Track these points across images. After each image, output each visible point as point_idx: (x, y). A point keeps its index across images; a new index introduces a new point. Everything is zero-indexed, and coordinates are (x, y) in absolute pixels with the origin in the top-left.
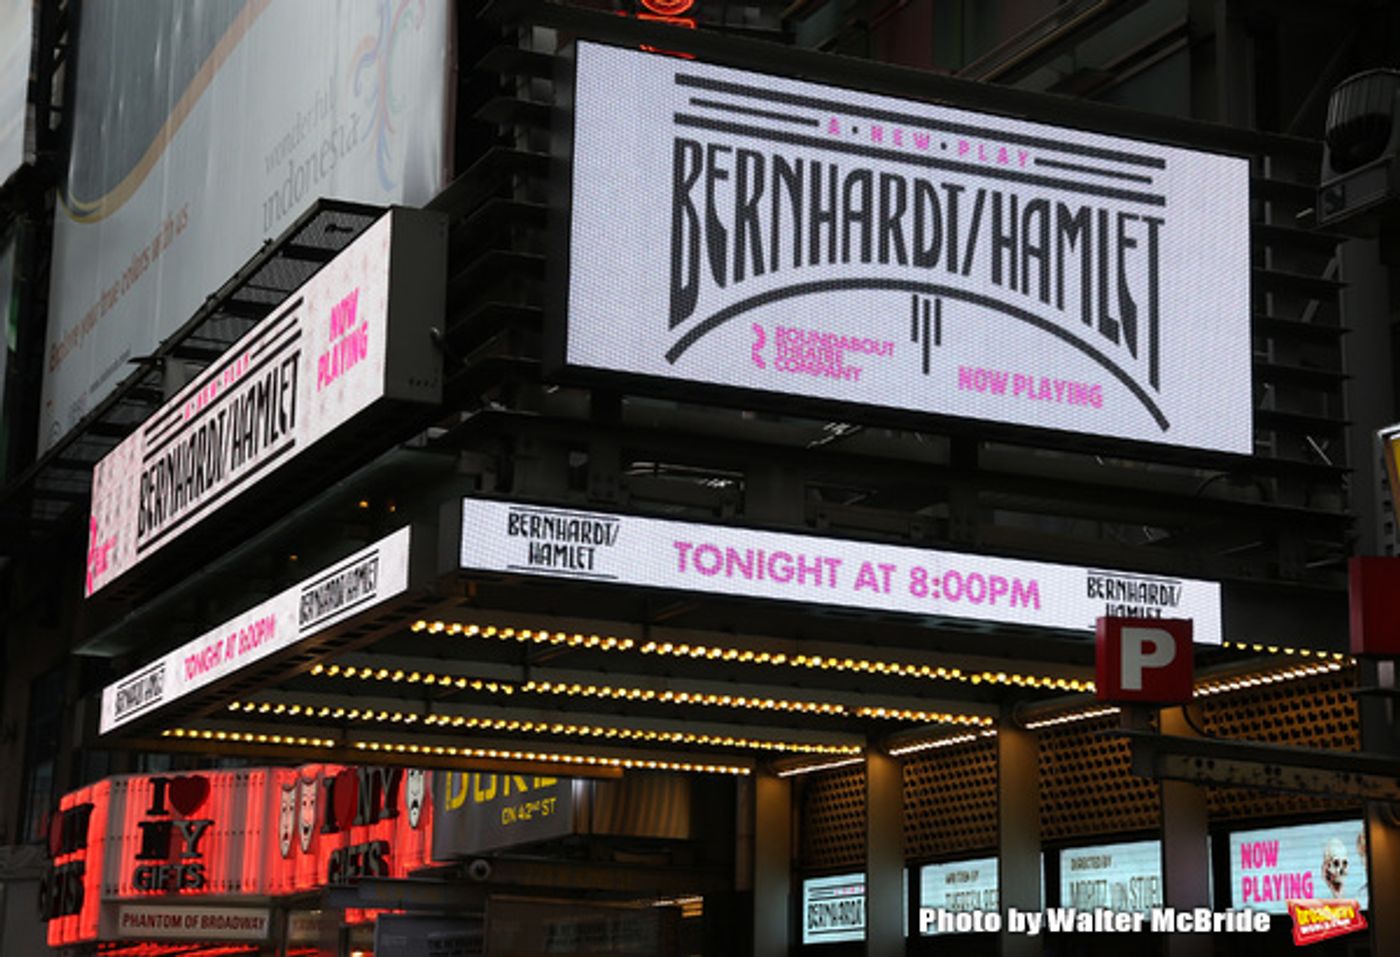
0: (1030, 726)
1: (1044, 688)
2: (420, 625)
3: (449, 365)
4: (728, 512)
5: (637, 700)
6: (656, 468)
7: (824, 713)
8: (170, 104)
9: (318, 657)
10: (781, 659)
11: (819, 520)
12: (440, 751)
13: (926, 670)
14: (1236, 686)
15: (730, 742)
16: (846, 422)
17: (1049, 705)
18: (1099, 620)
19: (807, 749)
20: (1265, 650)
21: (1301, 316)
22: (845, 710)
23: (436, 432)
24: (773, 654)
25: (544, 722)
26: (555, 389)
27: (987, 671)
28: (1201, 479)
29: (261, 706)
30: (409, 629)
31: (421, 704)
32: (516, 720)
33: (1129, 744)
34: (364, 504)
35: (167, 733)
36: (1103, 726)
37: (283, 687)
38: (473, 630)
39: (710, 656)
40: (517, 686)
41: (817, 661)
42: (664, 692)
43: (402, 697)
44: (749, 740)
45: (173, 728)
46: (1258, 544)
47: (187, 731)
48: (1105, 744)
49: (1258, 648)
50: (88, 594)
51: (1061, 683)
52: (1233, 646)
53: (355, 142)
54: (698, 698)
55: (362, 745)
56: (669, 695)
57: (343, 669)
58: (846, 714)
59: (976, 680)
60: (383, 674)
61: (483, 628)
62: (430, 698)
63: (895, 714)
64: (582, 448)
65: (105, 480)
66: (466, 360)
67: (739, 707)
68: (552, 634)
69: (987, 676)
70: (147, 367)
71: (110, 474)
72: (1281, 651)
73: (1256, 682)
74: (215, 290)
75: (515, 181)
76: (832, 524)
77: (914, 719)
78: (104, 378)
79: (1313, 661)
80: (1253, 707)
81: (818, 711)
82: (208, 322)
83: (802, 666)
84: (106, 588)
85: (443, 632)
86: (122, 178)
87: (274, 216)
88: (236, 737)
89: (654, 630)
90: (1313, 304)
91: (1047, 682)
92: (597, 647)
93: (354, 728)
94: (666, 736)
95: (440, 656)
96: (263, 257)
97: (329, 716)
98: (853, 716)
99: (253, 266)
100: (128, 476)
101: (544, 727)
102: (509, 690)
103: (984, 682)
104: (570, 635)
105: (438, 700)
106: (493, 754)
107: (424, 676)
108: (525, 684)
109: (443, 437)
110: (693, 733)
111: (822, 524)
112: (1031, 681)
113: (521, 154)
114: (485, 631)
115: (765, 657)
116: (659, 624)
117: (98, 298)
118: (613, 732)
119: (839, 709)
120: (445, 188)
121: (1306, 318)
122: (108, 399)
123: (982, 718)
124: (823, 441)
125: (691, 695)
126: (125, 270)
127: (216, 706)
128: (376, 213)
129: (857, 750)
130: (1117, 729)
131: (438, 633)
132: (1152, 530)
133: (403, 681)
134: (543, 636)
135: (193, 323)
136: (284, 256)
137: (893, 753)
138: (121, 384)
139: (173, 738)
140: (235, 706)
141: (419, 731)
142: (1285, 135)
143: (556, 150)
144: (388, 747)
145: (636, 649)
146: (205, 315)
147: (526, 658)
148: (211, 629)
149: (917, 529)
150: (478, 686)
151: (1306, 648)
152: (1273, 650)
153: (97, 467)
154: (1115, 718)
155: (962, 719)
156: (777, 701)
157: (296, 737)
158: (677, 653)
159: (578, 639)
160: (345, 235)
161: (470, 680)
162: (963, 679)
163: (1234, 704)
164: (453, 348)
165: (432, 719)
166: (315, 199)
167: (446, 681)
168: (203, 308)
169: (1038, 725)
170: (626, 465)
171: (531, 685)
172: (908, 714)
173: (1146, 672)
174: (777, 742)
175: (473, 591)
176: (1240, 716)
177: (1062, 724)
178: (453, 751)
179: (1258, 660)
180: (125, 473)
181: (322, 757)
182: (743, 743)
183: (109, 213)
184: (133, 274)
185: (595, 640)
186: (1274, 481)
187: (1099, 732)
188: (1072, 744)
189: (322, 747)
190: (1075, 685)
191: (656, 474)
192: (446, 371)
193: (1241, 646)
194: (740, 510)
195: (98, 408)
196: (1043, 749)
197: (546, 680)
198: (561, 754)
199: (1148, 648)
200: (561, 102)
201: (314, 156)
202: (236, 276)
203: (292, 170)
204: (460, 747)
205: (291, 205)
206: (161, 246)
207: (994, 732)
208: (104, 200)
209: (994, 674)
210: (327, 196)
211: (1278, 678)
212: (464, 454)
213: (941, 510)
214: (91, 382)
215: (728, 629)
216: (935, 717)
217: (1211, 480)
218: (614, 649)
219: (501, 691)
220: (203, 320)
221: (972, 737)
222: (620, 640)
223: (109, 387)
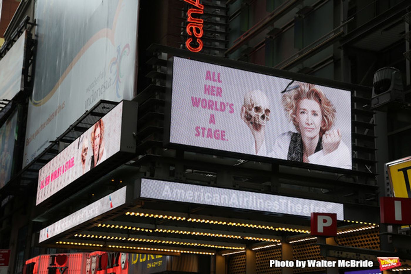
0: (290, 242)
1: (295, 232)
2: (128, 213)
3: (138, 143)
4: (212, 183)
5: (186, 234)
6: (193, 171)
7: (235, 238)
8: (60, 74)
9: (100, 222)
10: (225, 223)
11: (236, 185)
12: (131, 248)
13: (263, 227)
14: (346, 232)
15: (210, 246)
16: (244, 159)
17: (295, 237)
18: (311, 214)
19: (230, 248)
20: (355, 223)
21: (364, 133)
22: (241, 237)
23: (132, 162)
24: (223, 222)
25: (160, 240)
26: (166, 149)
27: (280, 227)
28: (338, 176)
29: (83, 235)
30: (125, 214)
31: (127, 235)
32: (152, 239)
33: (320, 247)
34: (113, 180)
35: (57, 243)
36: (312, 242)
37: (89, 230)
38: (142, 215)
39: (206, 222)
40: (153, 230)
41: (234, 224)
42: (193, 232)
43: (122, 233)
44: (215, 245)
45: (59, 241)
46: (352, 194)
47: (63, 242)
48: (313, 247)
49: (353, 222)
50: (37, 204)
51: (300, 231)
52: (346, 221)
53: (110, 85)
54: (202, 234)
55: (110, 246)
56: (194, 233)
57: (106, 225)
58: (241, 238)
59: (277, 229)
60: (117, 226)
61: (145, 214)
62: (129, 233)
63: (254, 239)
64: (173, 165)
65: (42, 174)
66: (142, 142)
67: (213, 236)
68: (164, 216)
69: (280, 229)
70: (54, 143)
71: (44, 172)
72: (359, 223)
73: (352, 231)
74: (72, 124)
75: (156, 93)
76: (240, 187)
77: (259, 240)
78: (41, 147)
79: (368, 225)
80: (351, 238)
81: (234, 238)
82: (70, 132)
83: (231, 225)
84: (42, 203)
85: (134, 215)
86: (47, 95)
87: (88, 105)
88: (76, 244)
89: (191, 215)
90: (367, 130)
91: (296, 230)
92: (176, 220)
93: (108, 241)
94: (193, 244)
95: (133, 222)
96: (85, 115)
97: (102, 238)
98: (243, 239)
99: (82, 118)
100: (49, 172)
101: (160, 241)
102: (151, 231)
103: (279, 230)
104: (168, 216)
105: (132, 234)
106: (145, 249)
107: (128, 227)
108: (155, 230)
109: (134, 163)
110: (200, 244)
111: (237, 187)
112: (291, 230)
113: (158, 86)
114: (146, 215)
115: (221, 223)
116: (192, 213)
117: (40, 126)
118: (178, 243)
119: (240, 237)
120: (134, 98)
121: (365, 133)
122: (42, 153)
123: (278, 240)
124: (238, 164)
125: (200, 233)
126: (48, 119)
127: (71, 235)
128: (116, 104)
129: (244, 248)
130: (316, 243)
131: (133, 215)
132: (324, 190)
133: (122, 228)
134: (161, 216)
135: (66, 133)
136: (91, 115)
137: (253, 249)
138: (46, 149)
139: (59, 244)
140: (76, 235)
141: (126, 243)
142: (359, 85)
143: (168, 85)
144: (117, 247)
145: (186, 220)
146: (69, 130)
147: (156, 222)
148: (70, 214)
149: (262, 188)
150: (143, 230)
151: (366, 222)
152: (357, 222)
153: (40, 170)
154: (315, 240)
155: (272, 240)
156: (223, 235)
157: (93, 244)
158: (197, 221)
159: (171, 217)
160: (107, 109)
161: (141, 228)
162: (273, 229)
163: (345, 237)
164: (139, 138)
165: (130, 239)
166: (100, 100)
167: (134, 229)
168: (69, 129)
169: (293, 242)
170: (185, 171)
171: (157, 230)
172: (258, 239)
173: (324, 227)
174: (222, 246)
175: (143, 204)
176: (347, 240)
177: (299, 242)
178: (135, 248)
179: (352, 225)
180: (48, 172)
181: (100, 249)
182: (213, 246)
183: (44, 103)
184: (49, 120)
185: (175, 218)
186: (357, 177)
187: (311, 244)
188: (302, 247)
189: (99, 247)
190: (303, 231)
191: (192, 173)
192: (137, 144)
193: (349, 221)
194: (215, 182)
195: (39, 155)
196: (294, 249)
197: (161, 229)
198: (164, 249)
199: (325, 221)
200: (169, 72)
201: (99, 89)
202: (78, 120)
203: (93, 93)
204: (137, 247)
205: (93, 102)
206: (57, 112)
207: (281, 244)
208: (42, 100)
209: (282, 228)
210: (103, 99)
211: (358, 230)
212: (141, 166)
213: (268, 183)
214: (38, 148)
215: (211, 215)
216: (265, 239)
217: (340, 177)
218: (180, 220)
219: (149, 232)
220: (69, 132)
221: (275, 245)
222: (182, 218)
223: (43, 149)
